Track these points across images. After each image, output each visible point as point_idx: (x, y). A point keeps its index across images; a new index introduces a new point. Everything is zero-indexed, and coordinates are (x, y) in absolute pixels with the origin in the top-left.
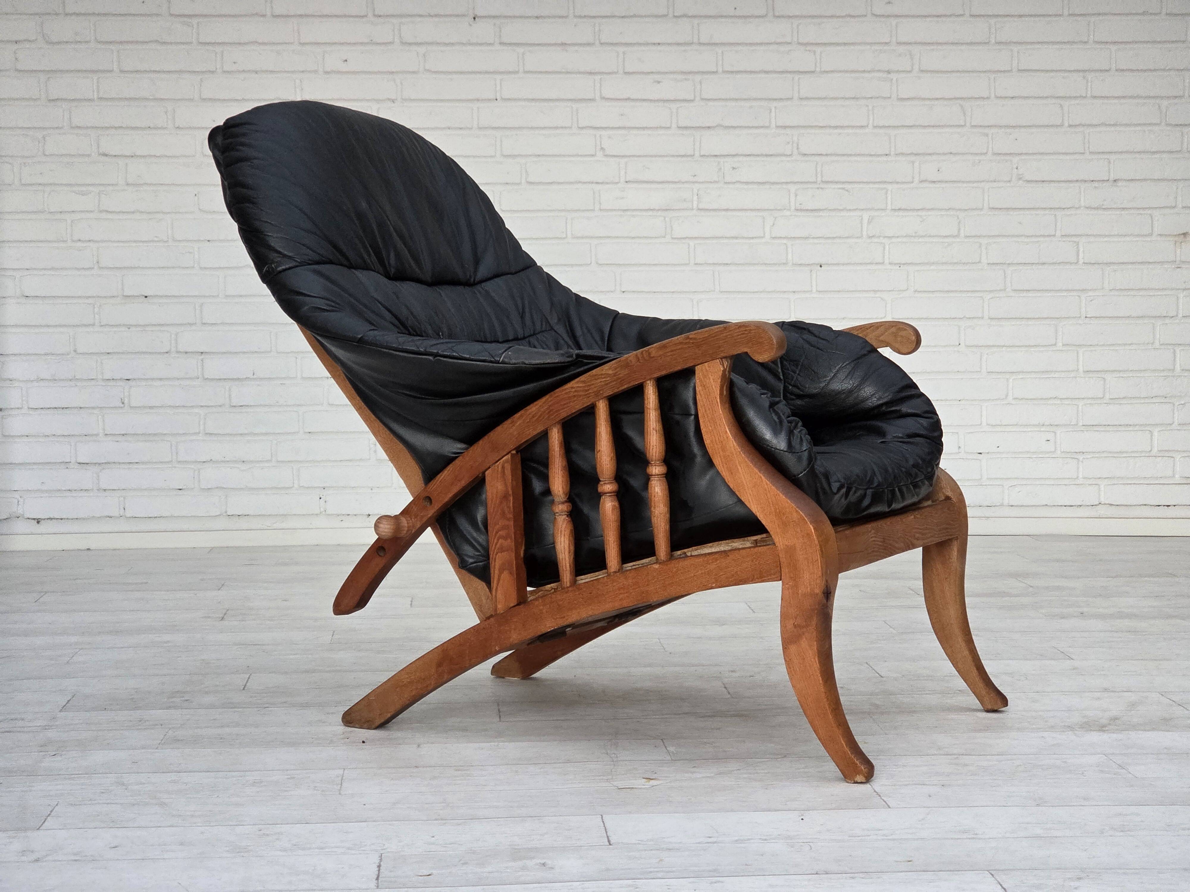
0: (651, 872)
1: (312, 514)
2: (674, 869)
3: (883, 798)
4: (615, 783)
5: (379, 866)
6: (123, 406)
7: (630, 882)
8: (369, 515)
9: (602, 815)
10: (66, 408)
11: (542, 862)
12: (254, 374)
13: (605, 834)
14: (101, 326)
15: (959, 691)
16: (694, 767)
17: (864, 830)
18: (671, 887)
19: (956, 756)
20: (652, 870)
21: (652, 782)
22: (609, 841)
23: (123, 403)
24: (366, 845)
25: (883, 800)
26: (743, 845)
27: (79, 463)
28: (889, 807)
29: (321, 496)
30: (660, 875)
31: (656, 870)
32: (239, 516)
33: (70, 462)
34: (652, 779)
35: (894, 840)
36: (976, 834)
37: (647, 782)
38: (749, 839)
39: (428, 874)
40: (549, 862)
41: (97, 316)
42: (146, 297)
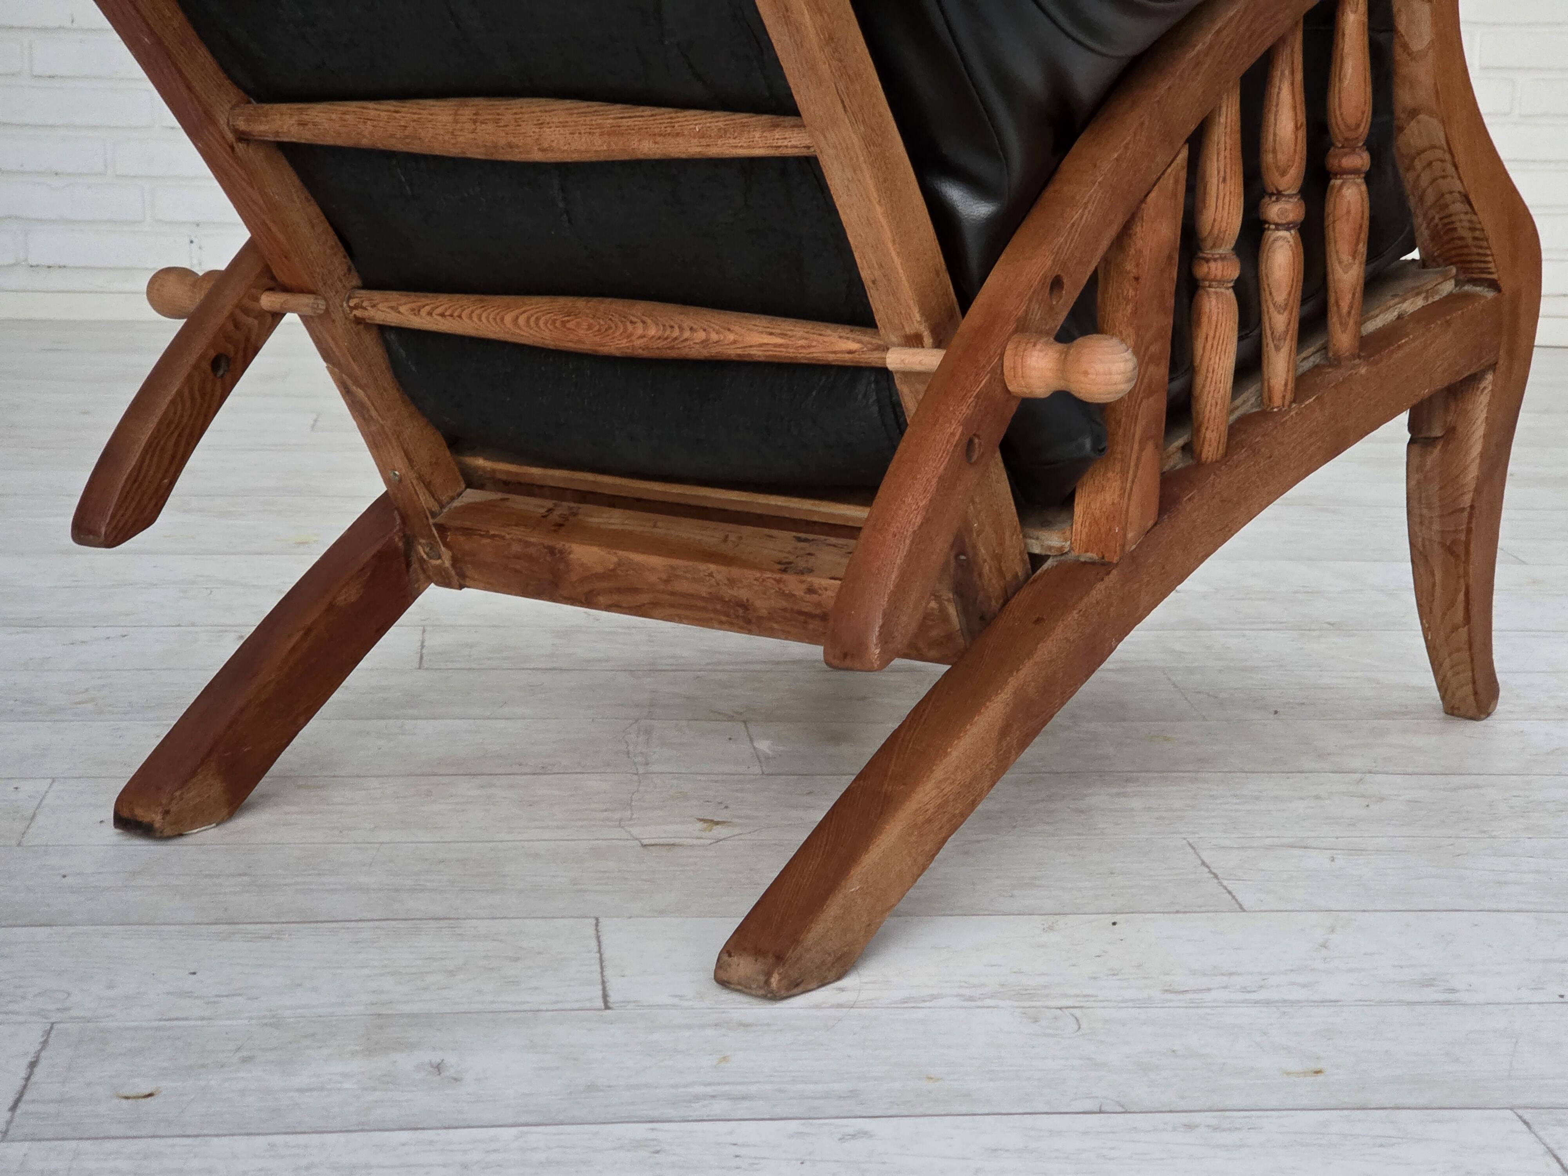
0: (697, 1098)
2: (753, 1089)
3: (1225, 883)
4: (636, 831)
5: (33, 1065)
7: (639, 1131)
9: (597, 919)
11: (436, 1058)
12: (73, 22)
13: (597, 976)
15: (1329, 624)
16: (810, 793)
17: (1194, 973)
18: (742, 1151)
19: (1357, 776)
20: (699, 1090)
21: (720, 832)
22: (605, 996)
24: (24, 998)
25: (1225, 888)
26: (919, 1014)
28: (1244, 911)
30: (718, 1108)
31: (709, 1090)
34: (718, 823)
35: (1268, 1003)
36: (1453, 991)
37: (704, 830)
38: (934, 997)
39: (147, 1092)
40: (451, 1059)
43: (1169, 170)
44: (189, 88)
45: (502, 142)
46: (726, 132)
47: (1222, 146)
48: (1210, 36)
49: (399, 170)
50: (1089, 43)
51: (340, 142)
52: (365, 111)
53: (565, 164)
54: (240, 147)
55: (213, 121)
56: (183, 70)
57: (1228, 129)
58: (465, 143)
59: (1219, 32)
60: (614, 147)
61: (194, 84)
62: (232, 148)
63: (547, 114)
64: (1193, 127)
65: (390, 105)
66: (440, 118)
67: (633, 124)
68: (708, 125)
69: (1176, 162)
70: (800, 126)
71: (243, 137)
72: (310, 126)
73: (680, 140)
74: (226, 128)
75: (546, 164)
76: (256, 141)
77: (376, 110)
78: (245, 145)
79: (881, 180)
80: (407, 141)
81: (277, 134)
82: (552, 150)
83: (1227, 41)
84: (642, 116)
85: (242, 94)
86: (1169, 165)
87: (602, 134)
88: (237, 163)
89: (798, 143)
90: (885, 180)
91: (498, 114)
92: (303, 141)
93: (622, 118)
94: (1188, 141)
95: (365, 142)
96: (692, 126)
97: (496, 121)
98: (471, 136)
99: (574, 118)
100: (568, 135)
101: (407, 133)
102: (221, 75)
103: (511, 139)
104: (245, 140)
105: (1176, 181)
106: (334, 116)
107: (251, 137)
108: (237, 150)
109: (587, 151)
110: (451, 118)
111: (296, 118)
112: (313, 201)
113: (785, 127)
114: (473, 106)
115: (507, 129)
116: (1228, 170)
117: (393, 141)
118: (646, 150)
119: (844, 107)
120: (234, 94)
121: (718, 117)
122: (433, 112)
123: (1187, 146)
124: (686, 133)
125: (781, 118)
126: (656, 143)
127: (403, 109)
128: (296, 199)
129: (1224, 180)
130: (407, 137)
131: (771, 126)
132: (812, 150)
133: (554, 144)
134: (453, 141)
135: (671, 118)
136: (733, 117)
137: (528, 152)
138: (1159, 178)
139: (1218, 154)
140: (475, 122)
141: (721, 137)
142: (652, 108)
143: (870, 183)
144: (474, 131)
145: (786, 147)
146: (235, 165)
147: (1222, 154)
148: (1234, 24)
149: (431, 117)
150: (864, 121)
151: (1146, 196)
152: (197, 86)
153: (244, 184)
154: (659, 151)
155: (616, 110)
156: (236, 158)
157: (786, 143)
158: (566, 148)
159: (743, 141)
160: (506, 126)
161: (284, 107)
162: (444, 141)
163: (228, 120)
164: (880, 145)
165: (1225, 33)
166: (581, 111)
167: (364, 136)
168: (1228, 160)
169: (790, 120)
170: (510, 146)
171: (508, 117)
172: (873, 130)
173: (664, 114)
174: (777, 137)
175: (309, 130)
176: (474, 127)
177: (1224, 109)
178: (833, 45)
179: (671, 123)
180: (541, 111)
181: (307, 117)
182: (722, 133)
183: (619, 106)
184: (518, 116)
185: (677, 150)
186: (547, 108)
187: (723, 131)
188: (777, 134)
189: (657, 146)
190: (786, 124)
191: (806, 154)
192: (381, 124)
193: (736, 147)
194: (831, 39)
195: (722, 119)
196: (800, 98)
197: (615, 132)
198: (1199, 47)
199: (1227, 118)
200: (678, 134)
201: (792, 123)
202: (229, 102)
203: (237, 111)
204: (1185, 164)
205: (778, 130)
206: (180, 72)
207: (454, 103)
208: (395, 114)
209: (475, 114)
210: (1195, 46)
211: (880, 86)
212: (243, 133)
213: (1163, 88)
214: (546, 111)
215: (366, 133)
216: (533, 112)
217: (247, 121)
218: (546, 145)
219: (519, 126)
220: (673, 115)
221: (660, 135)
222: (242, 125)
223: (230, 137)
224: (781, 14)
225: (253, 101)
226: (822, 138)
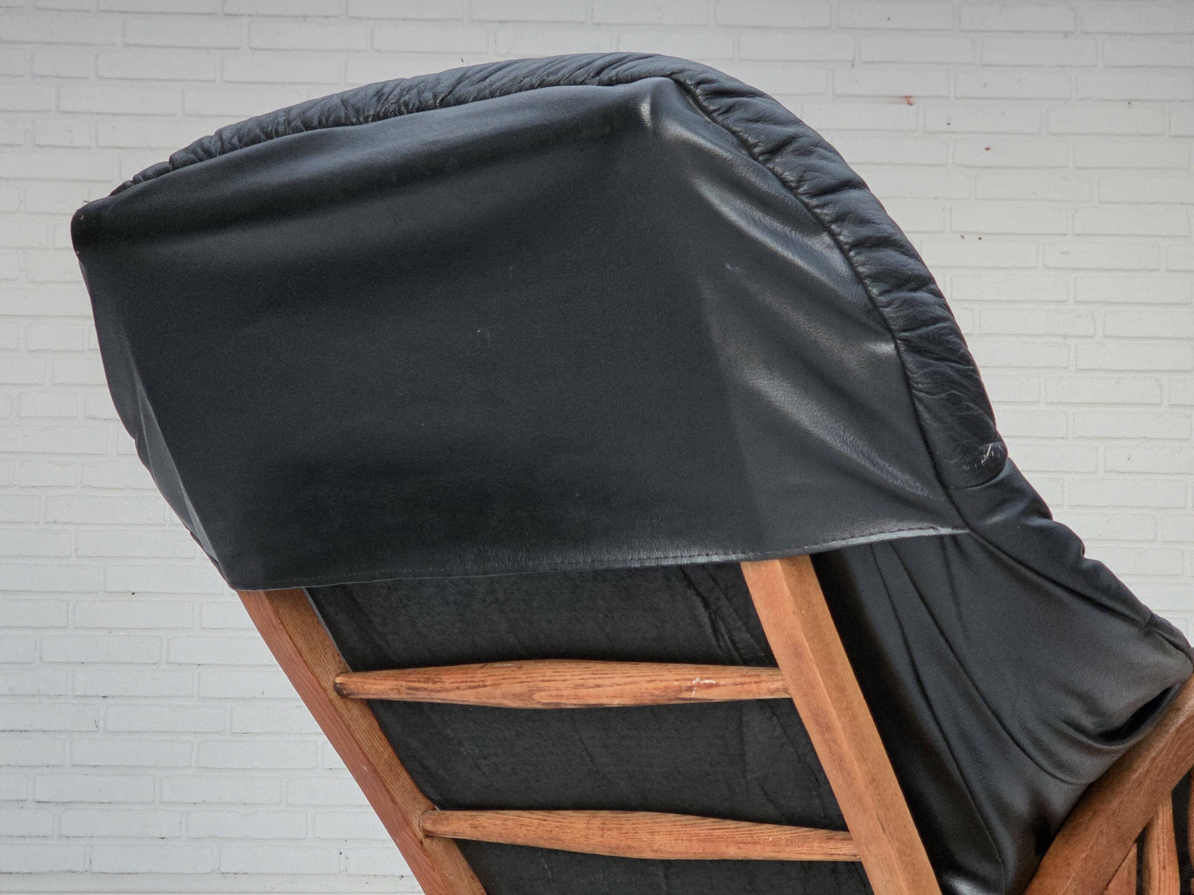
1: (330, 874)
6: (96, 729)
8: (403, 877)
10: (25, 731)
14: (76, 628)
23: (97, 726)
27: (37, 802)
29: (342, 851)
32: (235, 874)
33: (26, 800)
41: (70, 616)
42: (133, 594)
43: (1124, 864)
44: (394, 802)
45: (623, 844)
46: (792, 843)
47: (1161, 842)
48: (1147, 763)
49: (543, 860)
50: (1062, 776)
51: (501, 841)
52: (520, 818)
53: (669, 862)
54: (427, 842)
55: (407, 823)
56: (390, 790)
57: (1165, 830)
58: (595, 844)
59: (1154, 759)
60: (707, 851)
61: (397, 798)
62: (421, 843)
63: (657, 825)
64: (1140, 830)
65: (539, 815)
66: (577, 826)
67: (722, 834)
68: (779, 836)
69: (1128, 857)
70: (849, 839)
71: (429, 835)
72: (480, 829)
73: (758, 847)
74: (417, 829)
75: (655, 860)
76: (438, 837)
77: (530, 818)
78: (430, 841)
79: (911, 881)
80: (552, 841)
81: (455, 833)
82: (661, 852)
83: (1160, 765)
84: (728, 828)
85: (429, 802)
86: (1124, 860)
87: (699, 840)
88: (425, 855)
89: (847, 852)
90: (914, 881)
91: (621, 824)
92: (474, 839)
93: (713, 829)
94: (1137, 841)
95: (520, 841)
96: (766, 837)
97: (619, 829)
98: (600, 839)
99: (678, 828)
100: (672, 841)
101: (551, 835)
102: (416, 791)
103: (630, 843)
104: (430, 837)
105: (1129, 872)
106: (498, 822)
107: (435, 835)
108: (424, 843)
109: (687, 853)
110: (585, 826)
111: (470, 822)
112: (476, 879)
113: (837, 840)
114: (601, 817)
115: (627, 835)
116: (1167, 861)
117: (542, 841)
118: (732, 854)
119: (883, 829)
120: (424, 803)
121: (785, 831)
122: (570, 821)
123: (1136, 845)
124: (762, 842)
125: (834, 833)
126: (740, 849)
127: (548, 818)
128: (464, 876)
129: (1164, 868)
130: (552, 839)
131: (827, 839)
132: (858, 857)
133: (663, 848)
134: (586, 843)
135: (751, 831)
136: (798, 831)
137: (642, 852)
138: (1117, 870)
139: (1158, 848)
140: (603, 829)
141: (788, 846)
142: (737, 822)
143: (903, 884)
144: (602, 836)
145: (838, 854)
146: (422, 855)
147: (1161, 847)
148: (1165, 752)
149: (569, 824)
150: (897, 839)
151: (1108, 884)
152: (399, 799)
153: (428, 868)
154: (741, 854)
155: (709, 822)
156: (425, 851)
157: (838, 852)
158: (671, 850)
159: (805, 849)
160: (626, 833)
161: (461, 814)
162: (580, 843)
163: (419, 823)
164: (910, 855)
165: (1158, 760)
166: (682, 823)
167: (520, 837)
168: (1166, 853)
169: (841, 834)
170: (629, 847)
171: (628, 826)
172: (905, 844)
173: (744, 827)
174: (831, 847)
175: (480, 831)
176: (602, 833)
177: (1161, 815)
178: (875, 784)
179: (751, 834)
180: (652, 823)
181: (477, 822)
182: (790, 843)
183: (711, 820)
184: (634, 826)
185: (755, 854)
186: (657, 820)
187: (790, 842)
188: (831, 844)
189: (740, 851)
190: (837, 837)
191: (853, 860)
192: (533, 829)
193: (800, 853)
194: (874, 780)
195: (788, 832)
196: (849, 819)
197: (708, 839)
198: (1140, 771)
199: (1163, 820)
200: (755, 843)
201: (842, 837)
202: (420, 809)
203: (427, 815)
204: (1135, 859)
205: (832, 842)
206: (387, 790)
207: (587, 815)
208: (543, 822)
209: (603, 824)
210: (1136, 770)
211: (909, 812)
212: (429, 832)
213: (1115, 803)
214: (656, 823)
215: (521, 835)
216: (647, 823)
217: (434, 823)
218: (656, 847)
219: (637, 833)
220: (752, 828)
221: (743, 843)
222: (429, 827)
223: (420, 835)
224: (836, 763)
225: (437, 808)
226: (866, 850)
